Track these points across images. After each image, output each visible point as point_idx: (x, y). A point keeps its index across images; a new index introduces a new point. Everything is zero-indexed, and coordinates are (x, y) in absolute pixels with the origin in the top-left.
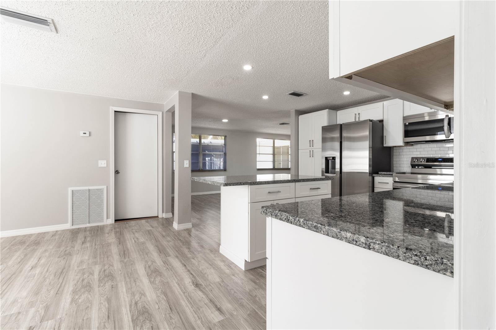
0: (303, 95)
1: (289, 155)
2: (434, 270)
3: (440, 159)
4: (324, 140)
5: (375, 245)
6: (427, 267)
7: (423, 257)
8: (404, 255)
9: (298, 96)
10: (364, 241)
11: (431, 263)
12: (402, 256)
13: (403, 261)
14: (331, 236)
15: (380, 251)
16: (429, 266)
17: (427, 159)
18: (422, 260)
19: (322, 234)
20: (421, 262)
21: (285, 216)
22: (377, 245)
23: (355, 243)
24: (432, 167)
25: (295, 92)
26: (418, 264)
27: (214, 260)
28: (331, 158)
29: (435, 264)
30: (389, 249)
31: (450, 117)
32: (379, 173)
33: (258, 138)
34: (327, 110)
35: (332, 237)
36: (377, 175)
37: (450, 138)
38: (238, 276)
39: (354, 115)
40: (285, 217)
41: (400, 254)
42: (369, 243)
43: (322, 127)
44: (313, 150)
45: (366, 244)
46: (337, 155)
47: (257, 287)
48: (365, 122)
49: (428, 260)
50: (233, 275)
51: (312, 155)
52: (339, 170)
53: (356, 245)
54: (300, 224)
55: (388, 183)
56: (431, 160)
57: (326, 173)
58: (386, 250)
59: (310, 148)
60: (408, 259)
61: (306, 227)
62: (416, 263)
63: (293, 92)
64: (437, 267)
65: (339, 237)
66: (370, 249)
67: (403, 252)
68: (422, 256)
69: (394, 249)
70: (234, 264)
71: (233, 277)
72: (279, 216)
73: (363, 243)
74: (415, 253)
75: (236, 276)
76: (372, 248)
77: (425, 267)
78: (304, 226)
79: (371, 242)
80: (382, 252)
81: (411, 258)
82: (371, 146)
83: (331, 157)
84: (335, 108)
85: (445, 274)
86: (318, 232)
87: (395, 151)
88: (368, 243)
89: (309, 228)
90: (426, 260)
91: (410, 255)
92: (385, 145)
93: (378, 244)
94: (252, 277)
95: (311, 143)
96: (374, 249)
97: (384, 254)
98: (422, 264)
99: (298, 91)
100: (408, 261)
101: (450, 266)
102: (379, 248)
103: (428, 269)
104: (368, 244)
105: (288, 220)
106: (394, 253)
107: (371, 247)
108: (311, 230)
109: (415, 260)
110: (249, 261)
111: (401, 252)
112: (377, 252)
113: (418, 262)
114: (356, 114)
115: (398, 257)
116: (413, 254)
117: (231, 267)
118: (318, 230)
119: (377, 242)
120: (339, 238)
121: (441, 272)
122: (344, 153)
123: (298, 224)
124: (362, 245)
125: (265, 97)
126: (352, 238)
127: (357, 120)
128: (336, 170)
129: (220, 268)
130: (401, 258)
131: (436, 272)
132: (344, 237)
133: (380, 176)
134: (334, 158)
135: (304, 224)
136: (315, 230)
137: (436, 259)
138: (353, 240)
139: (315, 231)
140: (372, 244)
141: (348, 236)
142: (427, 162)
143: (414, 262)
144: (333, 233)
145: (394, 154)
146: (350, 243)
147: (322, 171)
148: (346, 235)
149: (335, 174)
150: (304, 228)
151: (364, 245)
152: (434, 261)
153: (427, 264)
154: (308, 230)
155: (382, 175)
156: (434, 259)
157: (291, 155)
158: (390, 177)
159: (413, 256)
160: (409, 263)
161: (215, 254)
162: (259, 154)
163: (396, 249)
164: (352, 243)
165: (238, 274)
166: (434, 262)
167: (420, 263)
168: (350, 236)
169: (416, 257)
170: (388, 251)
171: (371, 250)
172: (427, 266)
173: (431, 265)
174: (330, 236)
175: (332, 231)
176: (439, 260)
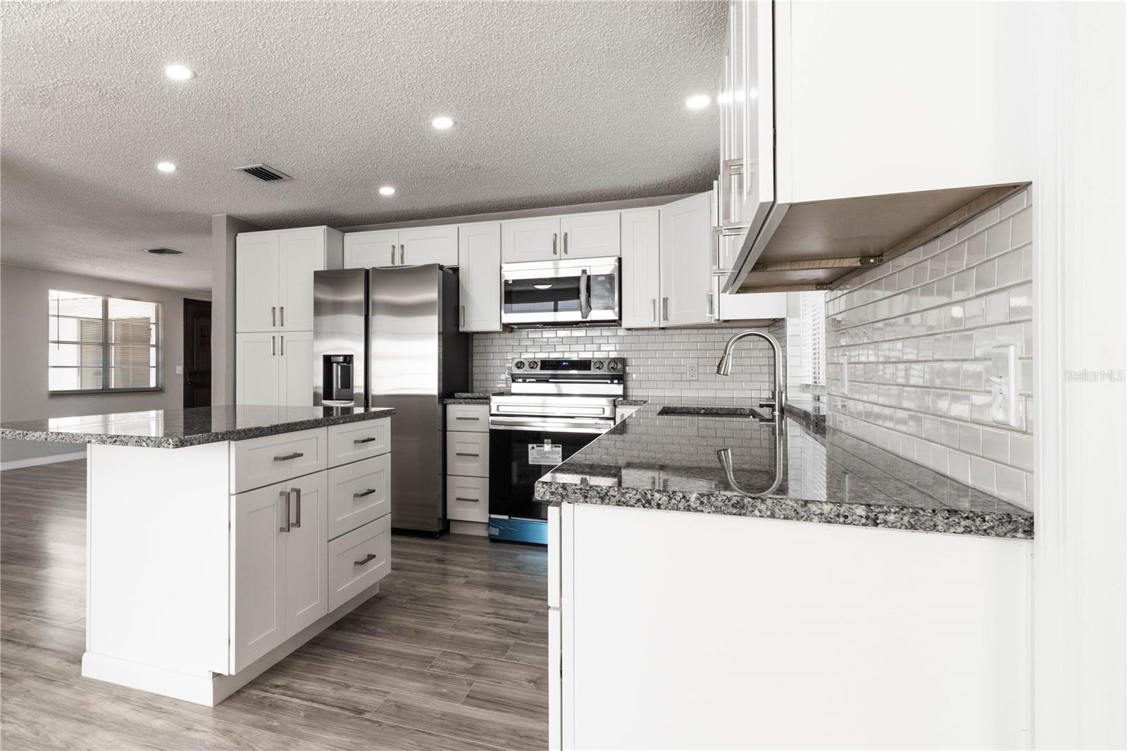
0: (281, 178)
1: (153, 346)
2: (997, 535)
3: (566, 361)
4: (319, 308)
5: (887, 517)
6: (986, 533)
7: (979, 519)
8: (946, 521)
9: (266, 179)
10: (864, 514)
11: (992, 524)
12: (942, 524)
13: (945, 532)
14: (782, 517)
15: (899, 524)
16: (989, 531)
17: (542, 361)
18: (978, 523)
19: (756, 516)
20: (976, 526)
21: (635, 495)
22: (892, 514)
23: (842, 519)
24: (550, 380)
25: (264, 167)
26: (970, 532)
27: (83, 703)
28: (341, 359)
29: (998, 525)
30: (916, 518)
31: (588, 273)
32: (456, 394)
33: (54, 288)
34: (325, 227)
35: (784, 518)
36: (453, 400)
37: (588, 319)
38: (206, 727)
39: (391, 249)
40: (638, 496)
41: (938, 522)
42: (875, 515)
43: (315, 272)
44: (281, 334)
45: (867, 518)
46: (357, 349)
47: (285, 738)
48: (427, 269)
49: (988, 522)
50: (189, 729)
51: (278, 348)
52: (362, 391)
53: (844, 523)
54: (688, 506)
55: (478, 419)
56: (549, 365)
57: (324, 399)
58: (911, 520)
59: (273, 329)
60: (953, 526)
61: (707, 511)
62: (968, 531)
63: (261, 165)
64: (1002, 528)
65: (801, 515)
66: (876, 525)
67: (943, 517)
68: (977, 518)
69: (927, 516)
70: (164, 699)
71: (192, 734)
72: (614, 497)
73: (862, 517)
74: (966, 515)
75: (199, 727)
76: (881, 523)
77: (983, 533)
78: (701, 508)
79: (880, 512)
80: (902, 525)
81: (959, 523)
82: (441, 330)
83: (340, 356)
84: (341, 224)
85: (1014, 537)
86: (745, 514)
87: (475, 342)
88: (872, 515)
89: (718, 510)
90: (984, 521)
91: (957, 520)
92: (461, 329)
93: (895, 513)
94: (250, 716)
95: (278, 315)
96: (885, 522)
97: (906, 528)
98: (978, 530)
99: (273, 165)
100: (952, 530)
101: (1021, 523)
102: (897, 520)
103: (988, 534)
104: (873, 517)
105: (649, 502)
106: (927, 523)
107: (878, 521)
108: (725, 514)
109: (966, 526)
110: (233, 673)
111: (939, 519)
112: (892, 527)
113: (971, 528)
114: (394, 247)
115: (934, 527)
116: (962, 517)
117: (160, 708)
118: (743, 511)
119: (893, 510)
120: (802, 517)
121: (1008, 535)
122: (375, 345)
123: (681, 505)
124: (860, 521)
125: (166, 167)
126: (835, 512)
127: (398, 263)
128: (356, 391)
129: (127, 721)
130: (940, 527)
131: (1000, 536)
132: (816, 513)
133: (460, 403)
134: (348, 359)
135: (702, 503)
136: (735, 511)
137: (1000, 517)
138: (838, 516)
139: (735, 514)
140: (881, 516)
141: (825, 510)
142: (541, 369)
143: (963, 529)
144: (786, 510)
145: (475, 350)
146: (829, 522)
147: (316, 395)
148: (820, 509)
149: (352, 400)
150: (702, 511)
151: (864, 521)
152: (997, 520)
153: (985, 527)
154: (714, 515)
155: (466, 400)
156: (997, 518)
157: (156, 346)
158: (483, 403)
159: (961, 520)
160: (954, 532)
161: (69, 686)
162: (58, 342)
163: (930, 515)
164: (836, 522)
165: (201, 722)
166: (997, 523)
167: (973, 528)
168: (832, 509)
169: (967, 521)
170: (914, 521)
171: (880, 525)
172: (985, 530)
173: (992, 528)
174: (779, 518)
175: (784, 506)
176: (1005, 517)
